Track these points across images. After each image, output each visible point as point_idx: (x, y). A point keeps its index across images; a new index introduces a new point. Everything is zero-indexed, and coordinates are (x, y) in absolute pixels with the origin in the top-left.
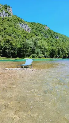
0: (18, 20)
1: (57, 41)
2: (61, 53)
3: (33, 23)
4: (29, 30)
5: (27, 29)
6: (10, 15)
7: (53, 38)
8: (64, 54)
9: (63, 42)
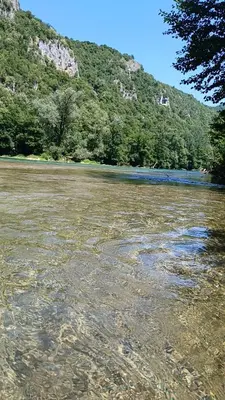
0: (36, 29)
1: (162, 112)
2: (167, 152)
3: (88, 43)
4: (70, 65)
5: (64, 61)
6: (9, 10)
7: (150, 101)
8: (177, 157)
9: (183, 117)
